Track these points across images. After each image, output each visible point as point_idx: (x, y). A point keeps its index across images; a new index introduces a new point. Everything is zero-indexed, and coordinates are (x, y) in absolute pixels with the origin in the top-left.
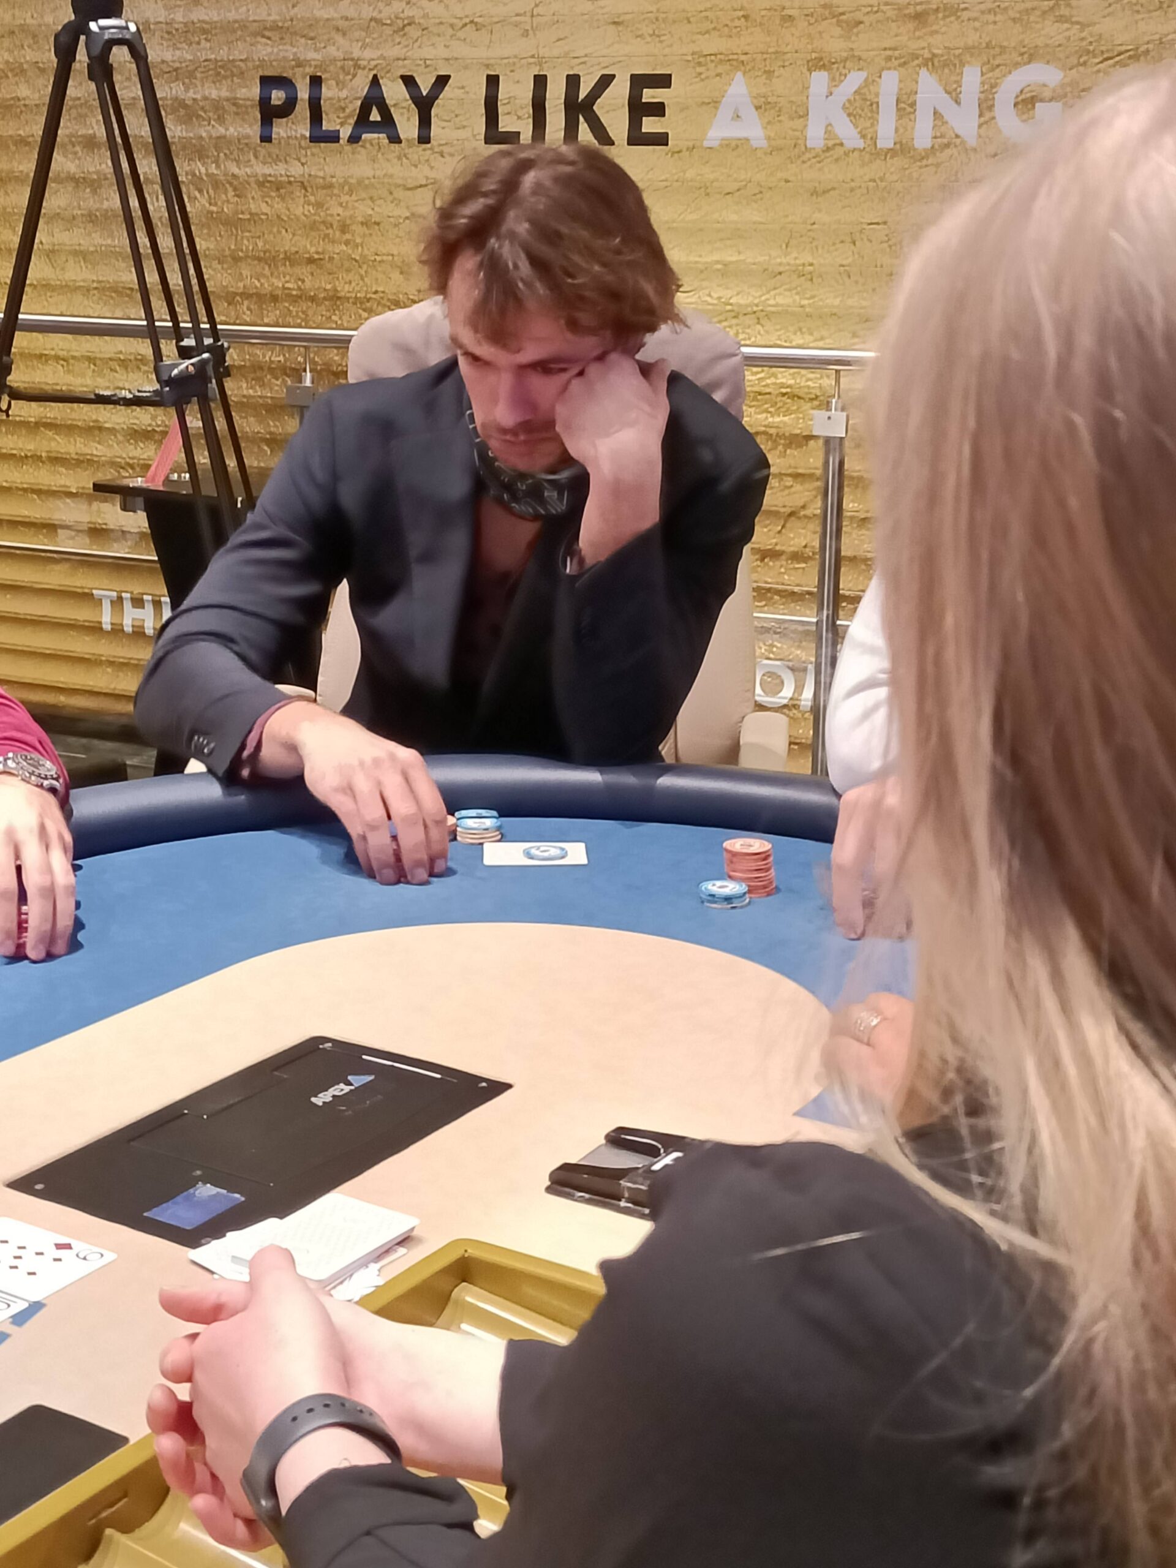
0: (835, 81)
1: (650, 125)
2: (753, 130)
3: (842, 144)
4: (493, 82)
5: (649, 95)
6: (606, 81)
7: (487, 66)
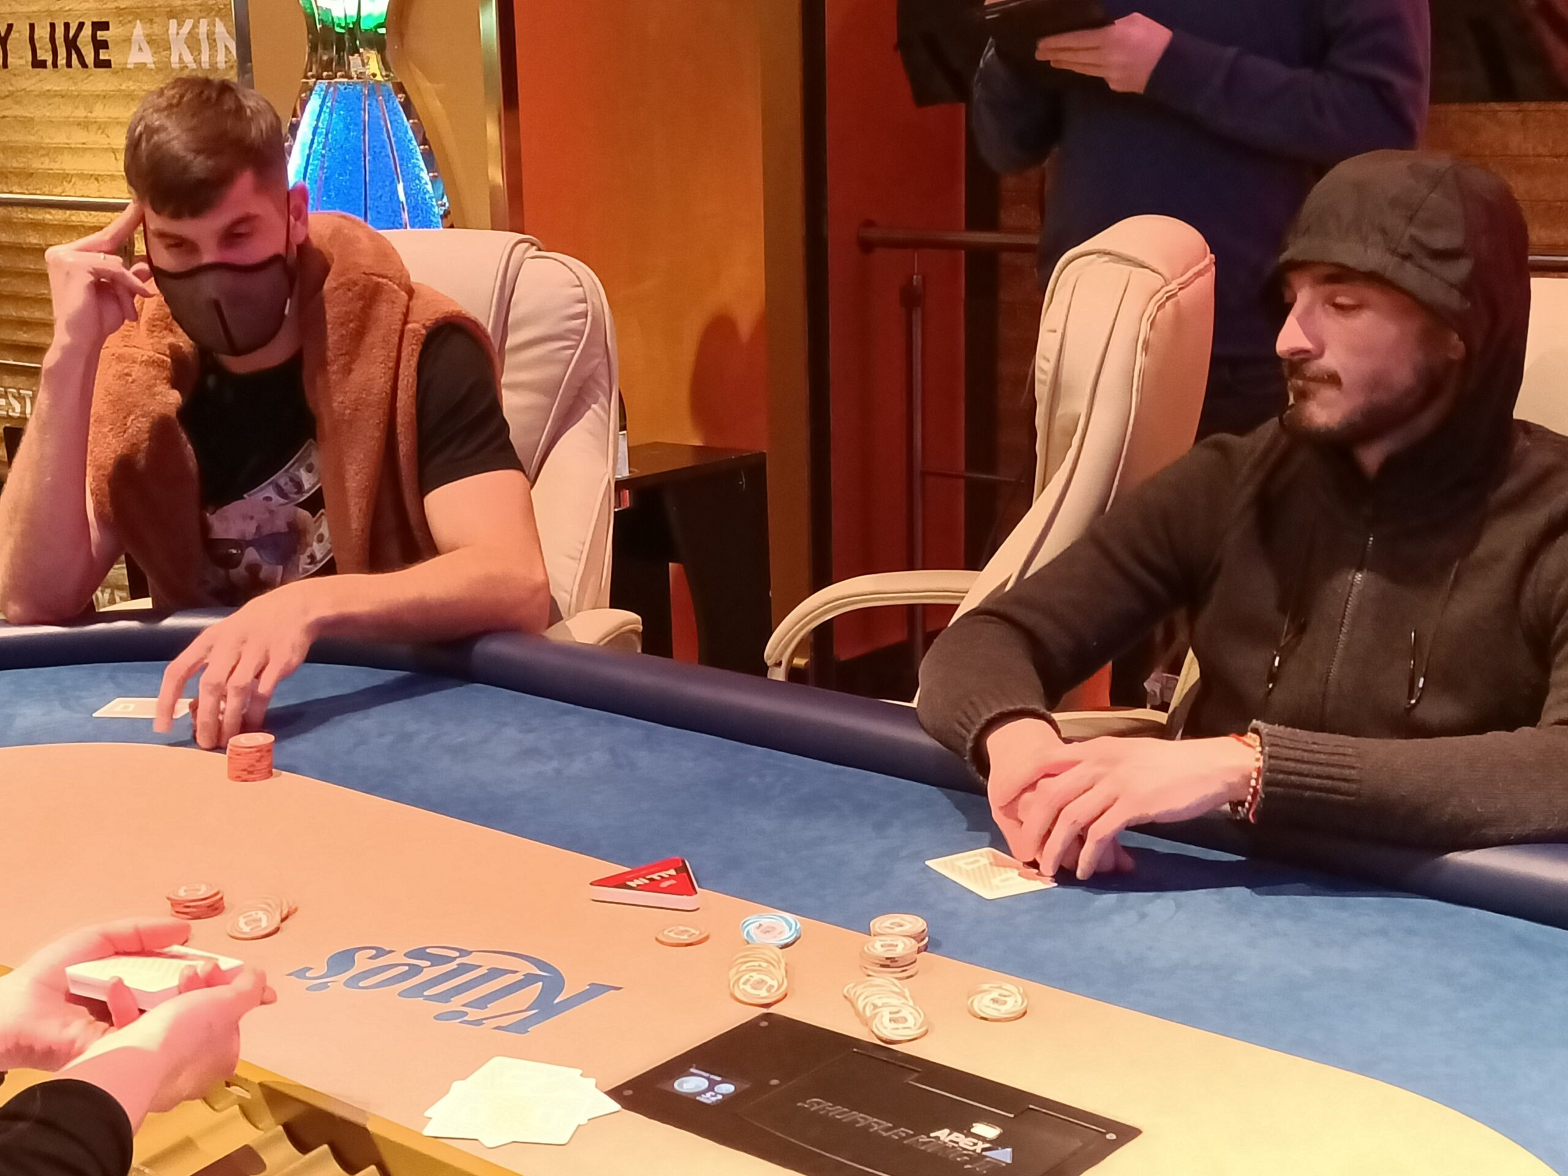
0: (180, 25)
1: (103, 55)
2: (147, 57)
3: (187, 67)
4: (32, 26)
5: (101, 35)
6: (81, 25)
7: (29, 18)
